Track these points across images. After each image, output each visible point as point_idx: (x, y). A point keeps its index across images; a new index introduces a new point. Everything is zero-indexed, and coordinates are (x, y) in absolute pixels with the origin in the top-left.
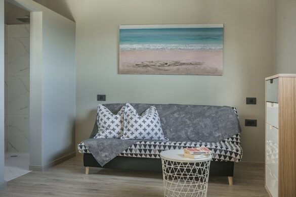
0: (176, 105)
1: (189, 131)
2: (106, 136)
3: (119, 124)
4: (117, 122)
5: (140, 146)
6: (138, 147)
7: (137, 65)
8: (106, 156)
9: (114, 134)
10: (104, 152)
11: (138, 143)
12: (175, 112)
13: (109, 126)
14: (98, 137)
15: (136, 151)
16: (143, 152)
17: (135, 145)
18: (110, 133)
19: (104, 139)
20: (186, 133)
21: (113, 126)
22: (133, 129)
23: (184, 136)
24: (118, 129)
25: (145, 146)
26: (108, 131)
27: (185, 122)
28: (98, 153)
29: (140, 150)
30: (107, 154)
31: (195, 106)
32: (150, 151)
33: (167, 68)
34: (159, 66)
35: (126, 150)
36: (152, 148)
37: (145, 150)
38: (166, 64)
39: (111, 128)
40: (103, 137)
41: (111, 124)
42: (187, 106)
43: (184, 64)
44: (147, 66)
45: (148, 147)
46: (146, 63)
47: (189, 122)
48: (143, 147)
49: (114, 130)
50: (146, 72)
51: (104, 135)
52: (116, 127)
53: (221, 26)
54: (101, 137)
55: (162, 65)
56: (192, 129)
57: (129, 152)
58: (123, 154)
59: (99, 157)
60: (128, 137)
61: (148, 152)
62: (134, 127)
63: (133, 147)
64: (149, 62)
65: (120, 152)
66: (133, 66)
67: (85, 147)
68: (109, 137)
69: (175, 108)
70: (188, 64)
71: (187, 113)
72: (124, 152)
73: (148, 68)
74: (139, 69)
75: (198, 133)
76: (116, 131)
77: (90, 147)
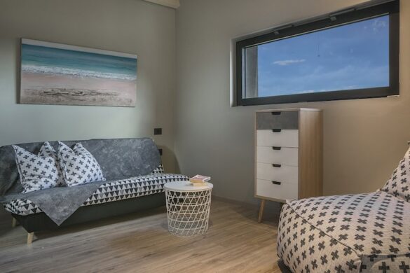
0: (102, 140)
1: (121, 166)
2: (41, 187)
3: (55, 168)
4: (52, 166)
5: (106, 189)
6: (104, 191)
7: (45, 92)
8: (65, 211)
9: (52, 182)
10: (62, 206)
11: (102, 186)
12: (103, 147)
13: (43, 173)
14: (28, 190)
15: (101, 196)
16: (110, 196)
17: (101, 190)
18: (46, 182)
19: (38, 191)
20: (119, 169)
21: (48, 172)
22: (79, 172)
23: (117, 173)
24: (55, 176)
25: (111, 188)
26: (43, 179)
27: (115, 158)
28: (54, 209)
29: (107, 194)
30: (65, 207)
31: (121, 140)
32: (117, 192)
33: (81, 98)
34: (73, 95)
35: (91, 198)
36: (119, 188)
37: (112, 193)
38: (81, 93)
39: (47, 175)
40: (37, 189)
41: (45, 170)
42: (113, 140)
43: (100, 94)
44: (58, 94)
45: (114, 189)
46: (57, 91)
47: (119, 157)
48: (109, 190)
49: (50, 177)
50: (58, 101)
51: (37, 185)
52: (52, 173)
53: (135, 57)
54: (33, 189)
55: (77, 94)
56: (123, 164)
57: (94, 198)
58: (86, 203)
59: (55, 215)
60: (75, 182)
61: (115, 195)
62: (81, 170)
63: (98, 192)
64: (61, 90)
65: (83, 201)
66: (40, 94)
67: (33, 205)
68: (45, 187)
69: (102, 144)
70: (104, 94)
71: (114, 148)
72: (89, 200)
73: (60, 97)
74: (48, 97)
75: (131, 167)
76: (54, 178)
77: (41, 204)
